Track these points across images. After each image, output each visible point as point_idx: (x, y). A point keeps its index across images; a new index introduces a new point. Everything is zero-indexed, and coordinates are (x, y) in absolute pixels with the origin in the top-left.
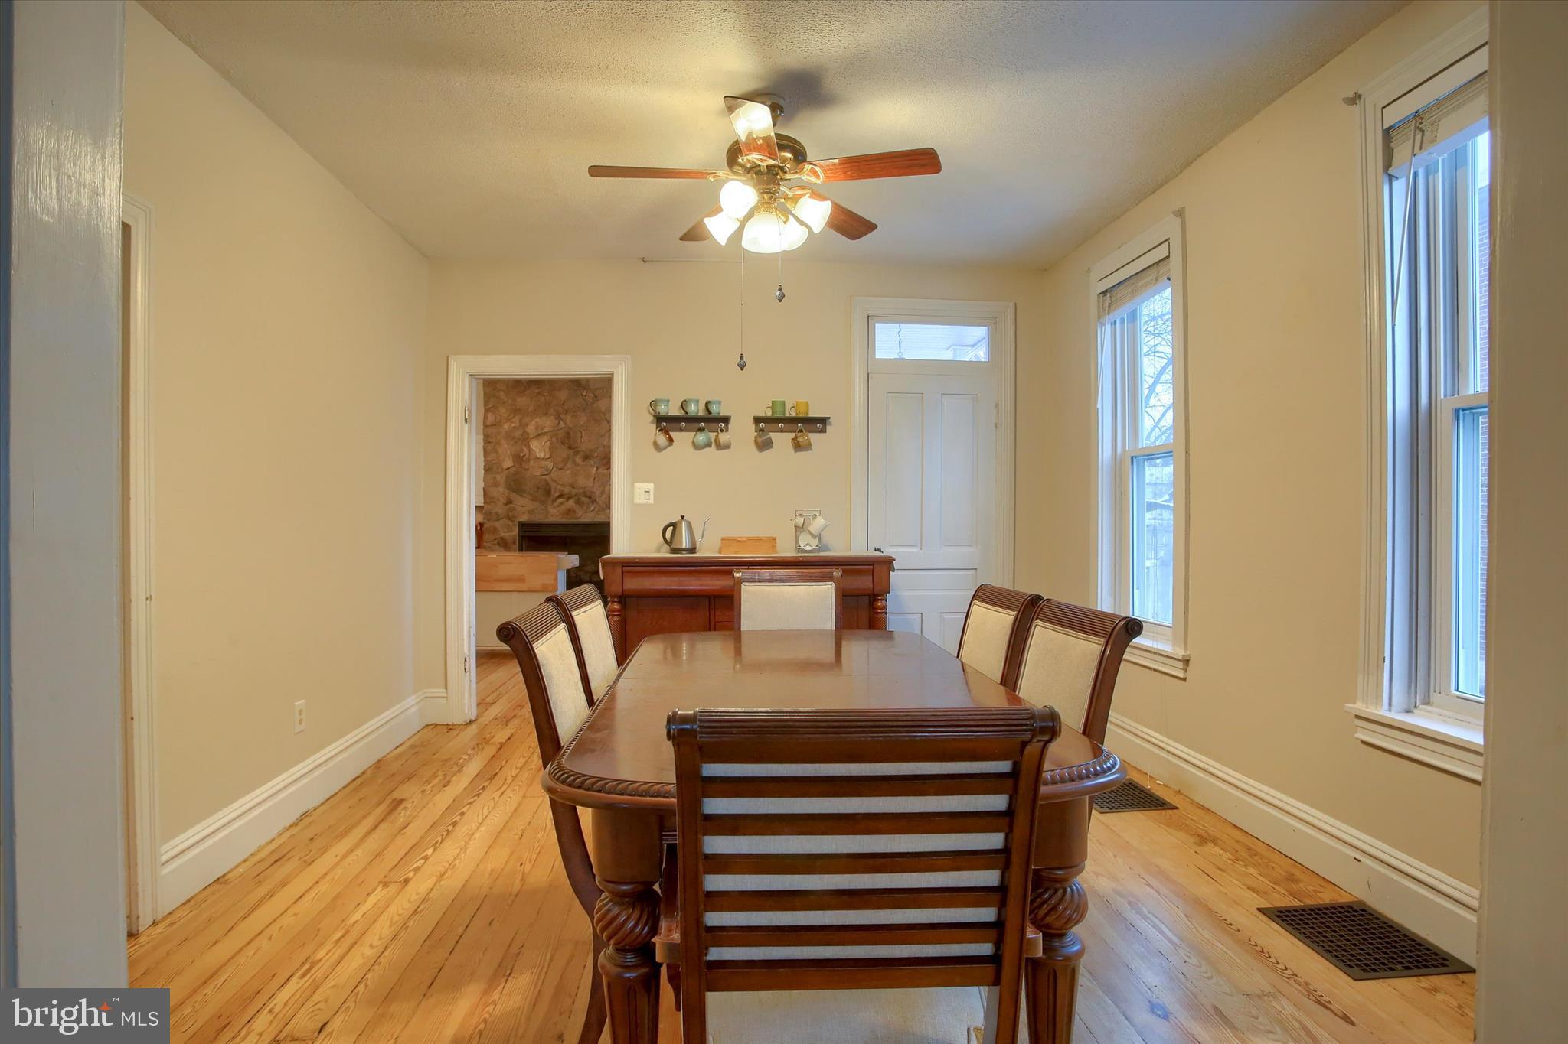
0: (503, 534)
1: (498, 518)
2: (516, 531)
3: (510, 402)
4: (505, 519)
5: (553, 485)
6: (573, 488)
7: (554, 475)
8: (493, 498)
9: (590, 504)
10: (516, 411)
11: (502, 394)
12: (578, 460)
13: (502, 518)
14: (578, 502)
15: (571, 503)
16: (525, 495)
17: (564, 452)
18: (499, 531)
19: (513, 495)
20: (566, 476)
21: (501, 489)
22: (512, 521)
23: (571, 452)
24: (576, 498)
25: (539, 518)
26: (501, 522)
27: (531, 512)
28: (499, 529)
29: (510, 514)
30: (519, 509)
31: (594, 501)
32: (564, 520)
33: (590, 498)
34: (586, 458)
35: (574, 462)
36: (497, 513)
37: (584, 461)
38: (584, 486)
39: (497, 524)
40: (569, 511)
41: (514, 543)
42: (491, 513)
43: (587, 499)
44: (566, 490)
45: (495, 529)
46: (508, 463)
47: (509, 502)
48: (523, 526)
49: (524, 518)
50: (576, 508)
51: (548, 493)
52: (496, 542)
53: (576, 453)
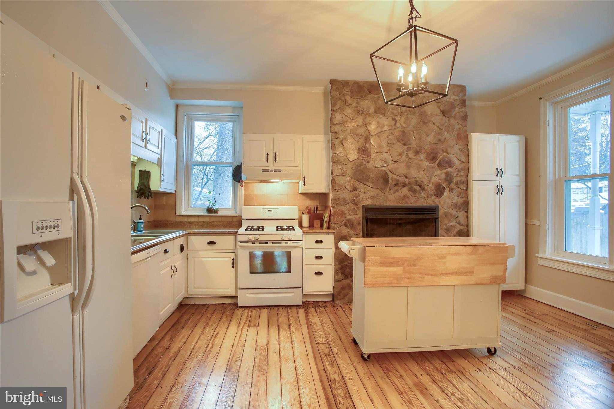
0: (348, 217)
1: (345, 203)
2: (360, 214)
3: (354, 104)
4: (351, 204)
5: (390, 175)
6: (406, 177)
7: (392, 165)
8: (340, 186)
9: (421, 191)
10: (360, 112)
11: (348, 98)
12: (411, 155)
13: (348, 203)
14: (411, 190)
15: (405, 190)
16: (367, 183)
17: (399, 148)
18: (345, 214)
19: (357, 184)
20: (402, 169)
21: (348, 178)
22: (356, 205)
23: (405, 148)
24: (410, 186)
25: (379, 203)
26: (348, 206)
27: (373, 198)
28: (346, 212)
29: (356, 200)
30: (362, 195)
31: (423, 189)
32: (400, 205)
33: (420, 186)
34: (417, 153)
35: (407, 156)
36: (344, 199)
37: (415, 156)
38: (415, 176)
39: (344, 208)
40: (405, 197)
41: (359, 224)
42: (339, 199)
43: (418, 187)
44: (402, 179)
45: (343, 211)
46: (353, 156)
47: (355, 189)
48: (368, 210)
49: (368, 203)
50: (409, 194)
51: (386, 180)
52: (343, 223)
53: (408, 149)
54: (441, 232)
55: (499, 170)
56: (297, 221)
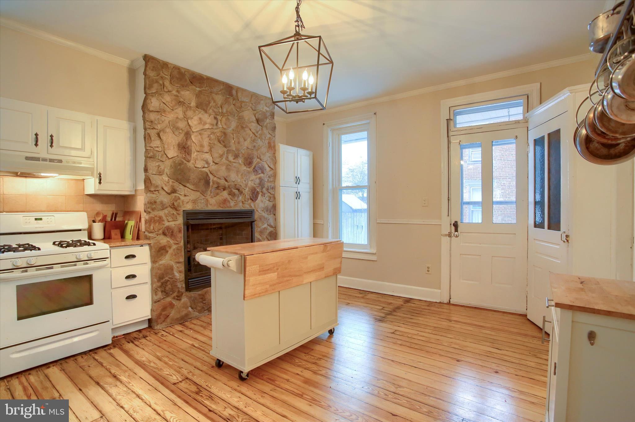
0: (167, 224)
1: (163, 207)
2: (180, 221)
3: (174, 92)
4: (169, 209)
5: (211, 176)
6: (226, 180)
7: (213, 167)
8: (157, 186)
9: (240, 195)
10: (180, 103)
11: (167, 83)
12: (231, 158)
13: (167, 207)
14: (231, 194)
15: (225, 194)
16: (188, 185)
17: (219, 149)
18: (163, 221)
19: (176, 185)
20: (223, 172)
21: (166, 178)
22: (176, 209)
23: (225, 149)
24: (229, 190)
25: (201, 207)
26: (166, 211)
27: (194, 202)
28: (164, 218)
29: (175, 204)
30: (182, 198)
31: (241, 193)
32: (221, 209)
33: (239, 190)
34: (236, 156)
35: (227, 158)
36: (162, 203)
37: (234, 159)
38: (234, 180)
39: (162, 213)
40: (225, 201)
41: (180, 231)
42: (155, 202)
43: (237, 191)
44: (222, 182)
45: (160, 217)
46: (172, 152)
47: (174, 191)
48: (189, 215)
49: (189, 207)
50: (229, 197)
51: (207, 183)
52: (161, 232)
53: (228, 152)
54: (257, 235)
55: (297, 178)
56: (86, 232)
